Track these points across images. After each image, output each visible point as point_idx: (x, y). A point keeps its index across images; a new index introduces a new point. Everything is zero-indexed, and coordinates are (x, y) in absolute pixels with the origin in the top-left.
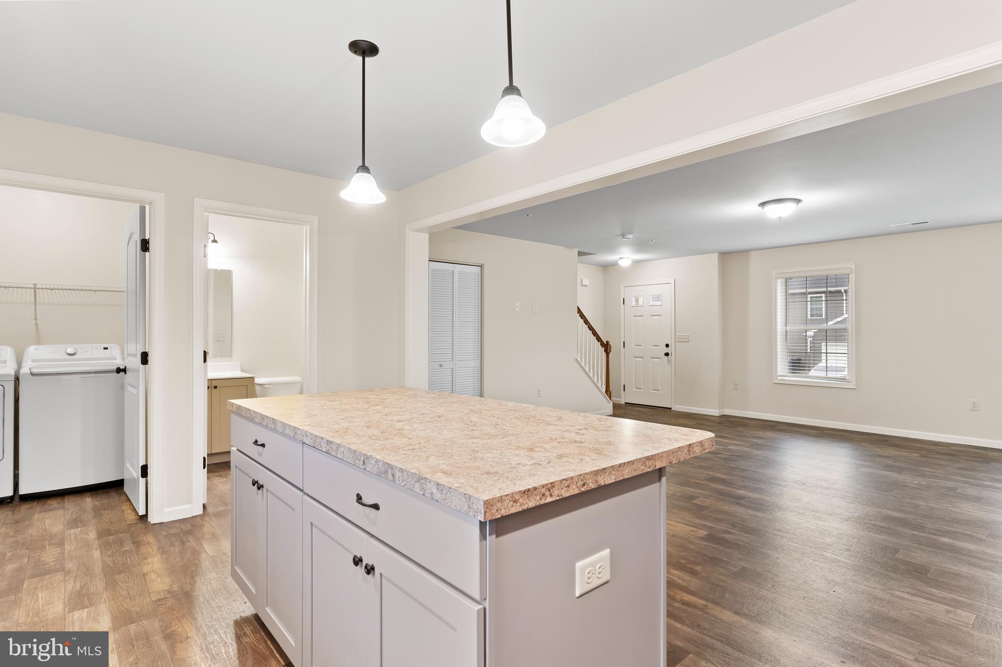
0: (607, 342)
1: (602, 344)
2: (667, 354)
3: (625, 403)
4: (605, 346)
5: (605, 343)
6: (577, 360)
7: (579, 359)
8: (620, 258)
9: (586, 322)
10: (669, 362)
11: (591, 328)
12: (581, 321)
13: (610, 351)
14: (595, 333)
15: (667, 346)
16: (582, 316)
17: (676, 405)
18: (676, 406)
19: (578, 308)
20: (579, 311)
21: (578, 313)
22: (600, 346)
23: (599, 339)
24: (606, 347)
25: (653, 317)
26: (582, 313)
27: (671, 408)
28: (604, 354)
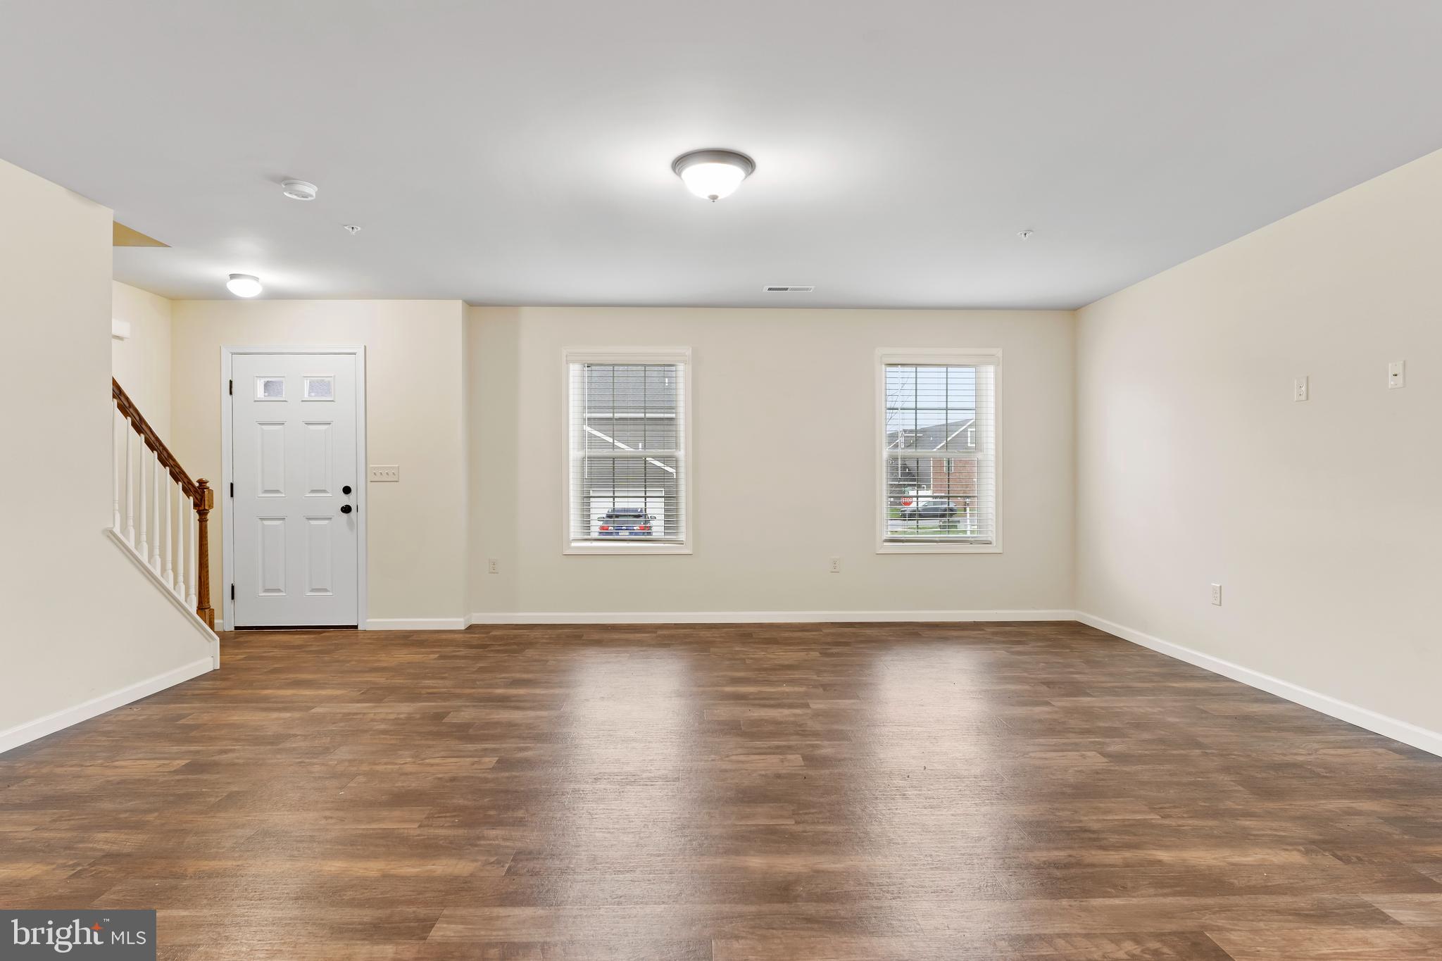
0: (201, 482)
1: (188, 489)
2: (346, 509)
3: (236, 628)
4: (196, 491)
5: (197, 485)
6: (111, 534)
7: (117, 530)
8: (233, 276)
9: (140, 425)
10: (350, 524)
11: (154, 443)
12: (124, 423)
13: (211, 506)
14: (166, 459)
15: (347, 490)
16: (126, 407)
17: (367, 618)
18: (368, 620)
19: (115, 383)
20: (118, 392)
21: (114, 397)
22: (181, 492)
23: (178, 474)
24: (199, 494)
25: (311, 427)
26: (127, 399)
27: (356, 627)
28: (194, 515)
